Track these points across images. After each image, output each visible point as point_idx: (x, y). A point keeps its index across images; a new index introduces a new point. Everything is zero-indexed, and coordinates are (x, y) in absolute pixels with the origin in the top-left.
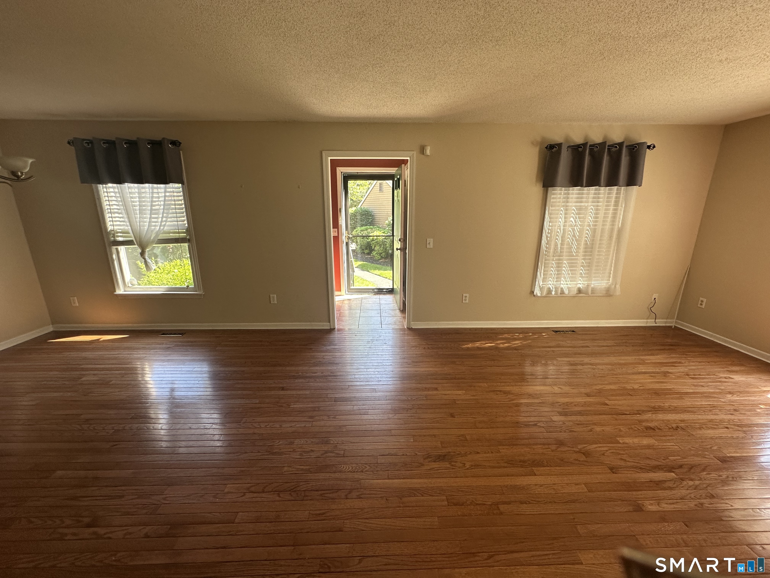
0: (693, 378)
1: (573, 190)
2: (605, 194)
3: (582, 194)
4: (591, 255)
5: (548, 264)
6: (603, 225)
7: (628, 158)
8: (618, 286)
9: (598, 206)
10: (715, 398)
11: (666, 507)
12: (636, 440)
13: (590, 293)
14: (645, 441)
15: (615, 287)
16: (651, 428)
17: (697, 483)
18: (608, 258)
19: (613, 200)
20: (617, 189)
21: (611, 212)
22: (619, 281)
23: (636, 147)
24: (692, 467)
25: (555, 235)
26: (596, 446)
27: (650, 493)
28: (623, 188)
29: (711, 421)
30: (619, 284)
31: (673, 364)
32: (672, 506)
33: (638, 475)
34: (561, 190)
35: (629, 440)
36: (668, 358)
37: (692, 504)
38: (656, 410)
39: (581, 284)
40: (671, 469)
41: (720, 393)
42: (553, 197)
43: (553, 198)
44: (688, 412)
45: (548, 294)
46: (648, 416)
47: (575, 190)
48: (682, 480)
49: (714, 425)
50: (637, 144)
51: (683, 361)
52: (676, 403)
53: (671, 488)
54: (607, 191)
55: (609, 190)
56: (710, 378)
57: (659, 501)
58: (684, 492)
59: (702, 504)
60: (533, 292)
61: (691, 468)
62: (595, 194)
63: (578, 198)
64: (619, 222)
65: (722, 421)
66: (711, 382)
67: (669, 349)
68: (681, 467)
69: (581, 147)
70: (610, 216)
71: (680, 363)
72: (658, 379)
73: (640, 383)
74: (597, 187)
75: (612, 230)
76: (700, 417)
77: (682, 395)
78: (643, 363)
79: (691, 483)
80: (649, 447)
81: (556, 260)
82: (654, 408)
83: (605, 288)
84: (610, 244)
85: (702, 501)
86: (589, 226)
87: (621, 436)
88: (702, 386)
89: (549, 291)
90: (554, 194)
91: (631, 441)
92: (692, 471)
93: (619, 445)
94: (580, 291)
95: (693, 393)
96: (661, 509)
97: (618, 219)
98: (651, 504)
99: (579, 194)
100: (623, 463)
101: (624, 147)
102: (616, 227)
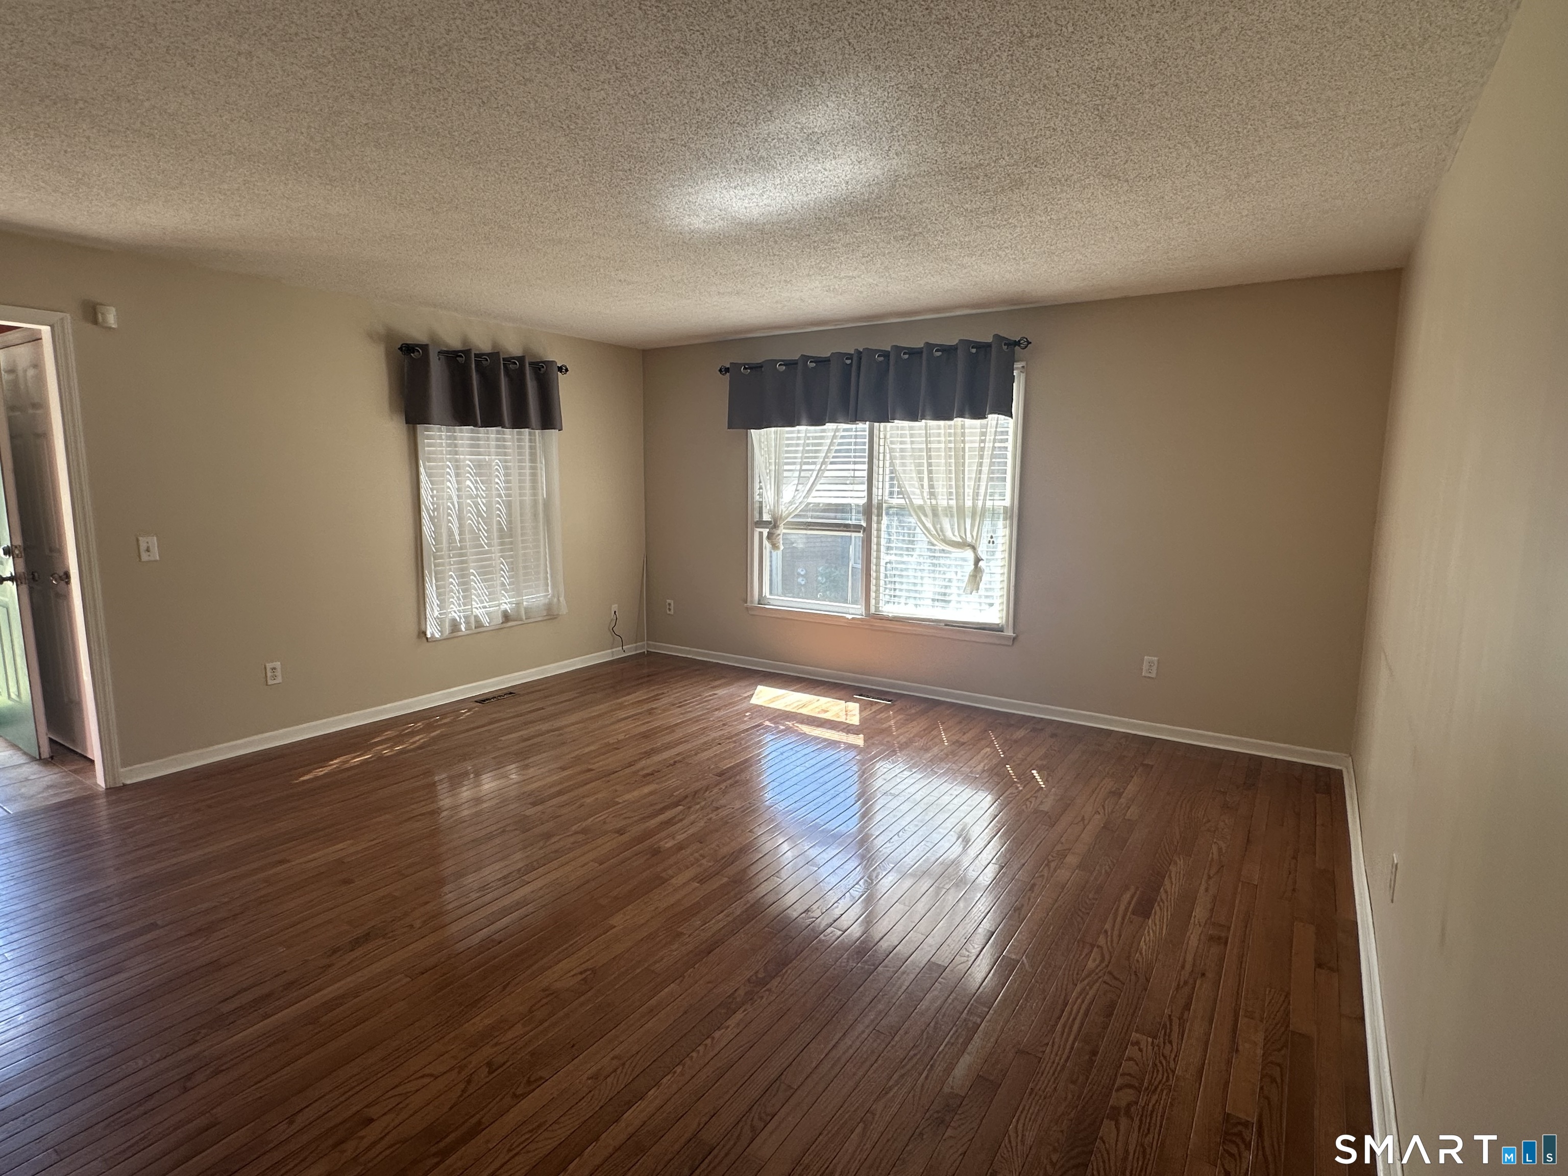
0: (680, 707)
1: (461, 432)
2: (513, 442)
3: (478, 439)
4: (511, 549)
5: (442, 572)
6: (521, 495)
7: (535, 383)
8: (562, 599)
9: (506, 461)
10: (703, 719)
11: (680, 837)
12: (636, 793)
13: (524, 618)
14: (646, 790)
15: (558, 600)
16: (648, 775)
17: (703, 803)
18: (539, 552)
19: (527, 451)
20: (530, 434)
21: (528, 471)
22: (562, 588)
23: (543, 367)
24: (696, 793)
25: (445, 516)
26: (592, 818)
27: (663, 834)
28: (537, 431)
29: (705, 743)
30: (563, 595)
31: (655, 698)
32: (685, 834)
33: (647, 824)
34: (440, 431)
35: (627, 797)
36: (648, 692)
37: (702, 824)
38: (648, 754)
39: (506, 603)
40: (677, 804)
41: (708, 713)
42: (428, 443)
43: (430, 445)
44: (681, 743)
45: (453, 631)
46: (643, 763)
47: (464, 433)
48: (690, 808)
49: (707, 746)
50: (544, 362)
51: (666, 691)
52: (668, 739)
53: (681, 820)
54: (516, 437)
55: (519, 434)
56: (696, 701)
57: (672, 836)
58: (693, 817)
59: (710, 819)
60: (425, 633)
61: (695, 795)
62: (497, 440)
63: (472, 446)
64: (543, 490)
65: (714, 739)
66: (697, 705)
67: (648, 681)
68: (686, 797)
69: (461, 356)
70: (528, 478)
71: (663, 693)
72: (643, 720)
73: (624, 732)
74: (499, 428)
75: (535, 503)
76: (694, 744)
77: (672, 729)
78: (621, 707)
79: (698, 806)
80: (651, 793)
81: (456, 563)
82: (645, 752)
83: (544, 605)
84: (536, 528)
85: (710, 816)
86: (500, 496)
87: (618, 796)
88: (691, 712)
89: (455, 626)
90: (429, 437)
91: (630, 796)
92: (696, 796)
93: (620, 806)
94: (506, 617)
95: (683, 722)
96: (676, 842)
97: (540, 485)
98: (666, 843)
99: (472, 439)
100: (629, 821)
101: (527, 365)
102: (540, 498)
